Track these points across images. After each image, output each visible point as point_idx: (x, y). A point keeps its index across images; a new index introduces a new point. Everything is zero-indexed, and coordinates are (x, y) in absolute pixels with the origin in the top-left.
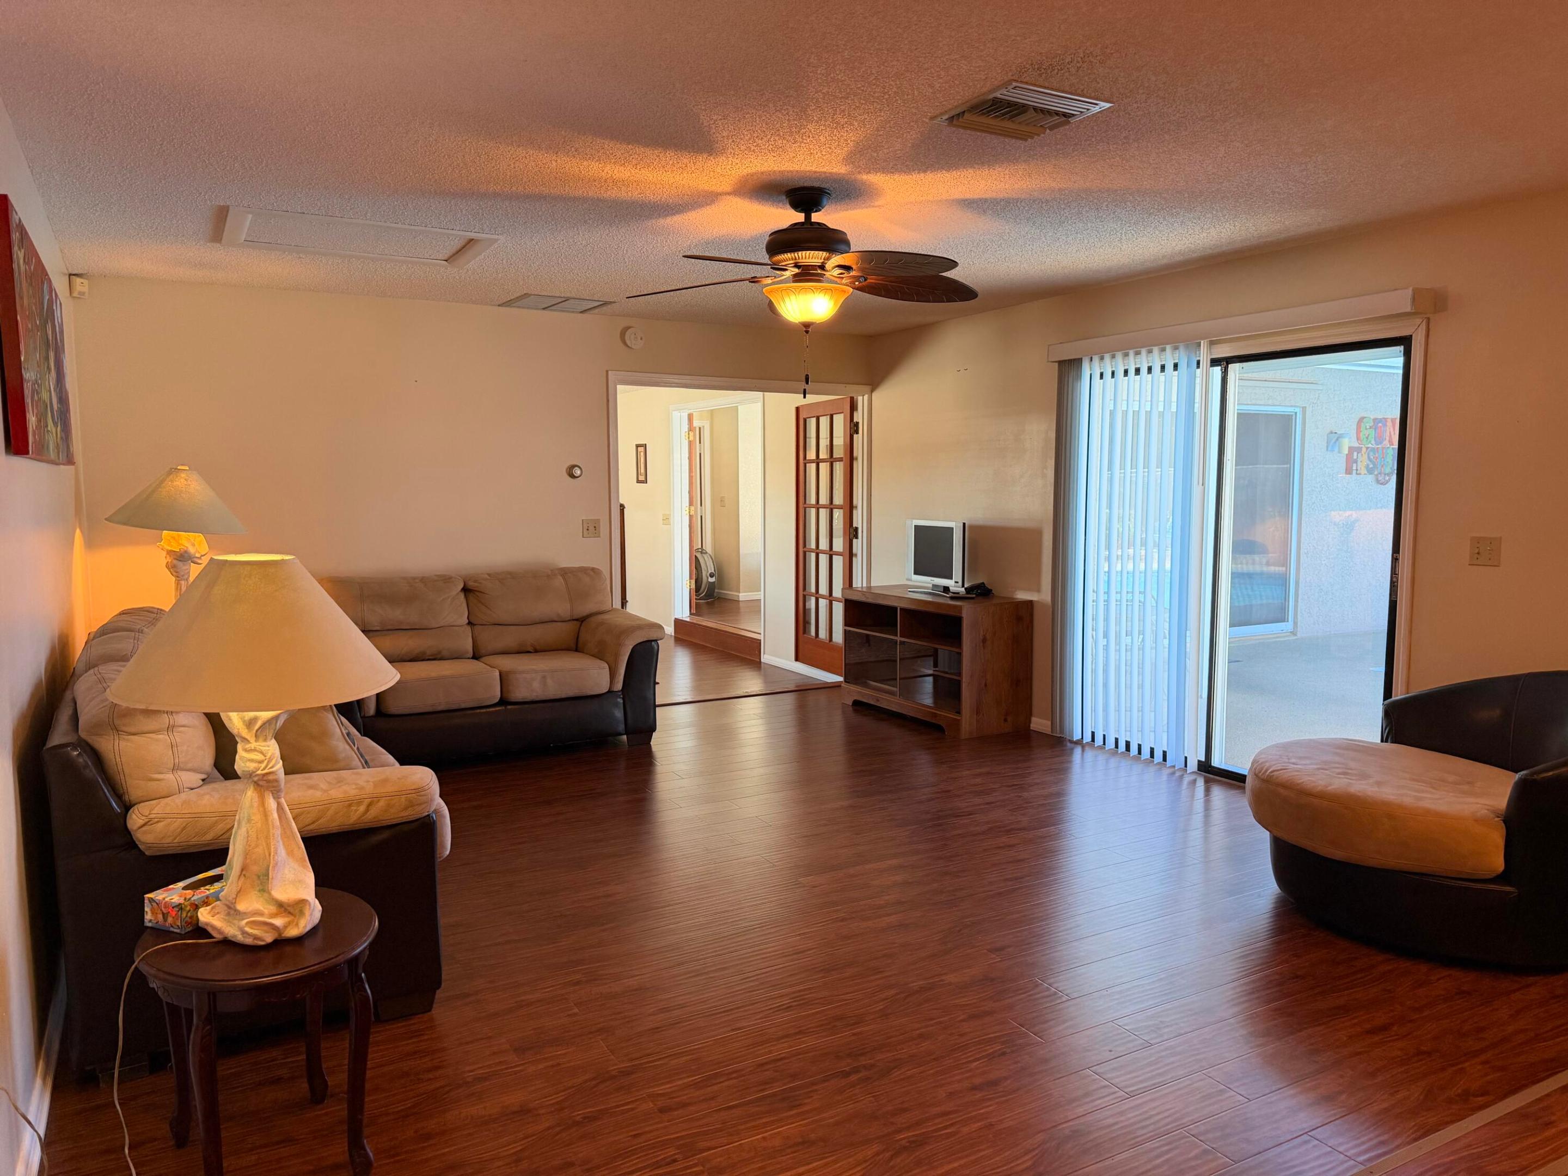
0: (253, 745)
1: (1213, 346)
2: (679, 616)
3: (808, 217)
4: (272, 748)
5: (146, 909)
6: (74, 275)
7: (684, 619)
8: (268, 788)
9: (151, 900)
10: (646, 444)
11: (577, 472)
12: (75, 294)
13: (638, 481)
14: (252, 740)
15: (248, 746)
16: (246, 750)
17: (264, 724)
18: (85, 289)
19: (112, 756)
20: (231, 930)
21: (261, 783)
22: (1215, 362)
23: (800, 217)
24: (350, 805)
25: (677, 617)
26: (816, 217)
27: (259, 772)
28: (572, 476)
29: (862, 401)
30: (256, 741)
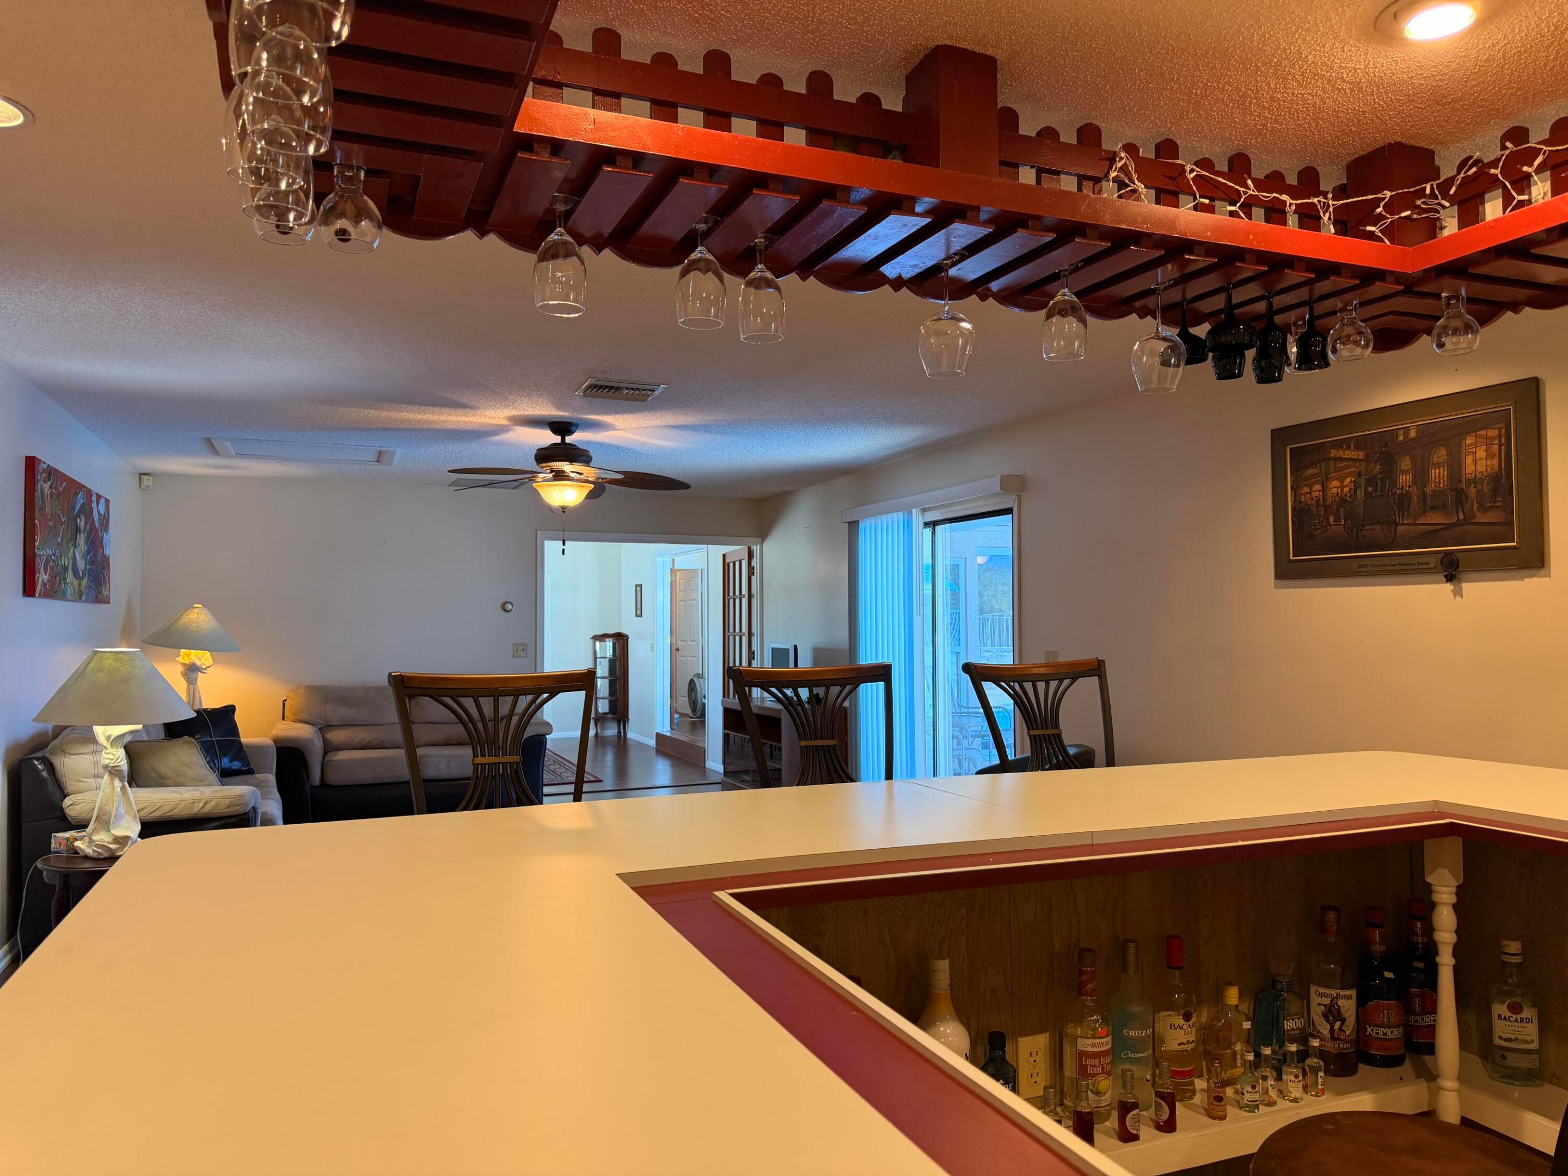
0: (110, 750)
1: (925, 513)
2: (660, 731)
3: (563, 439)
4: (121, 753)
5: (52, 841)
6: (144, 474)
7: (665, 734)
8: (116, 775)
9: (55, 836)
10: (641, 585)
11: (509, 607)
12: (143, 487)
13: (637, 615)
14: (109, 747)
15: (107, 751)
16: (105, 753)
17: (115, 739)
18: (150, 483)
19: (59, 767)
20: (89, 851)
21: (112, 771)
22: (926, 524)
23: (557, 439)
24: (194, 802)
25: (658, 731)
26: (569, 439)
27: (111, 765)
28: (506, 611)
29: (756, 549)
30: (112, 748)
